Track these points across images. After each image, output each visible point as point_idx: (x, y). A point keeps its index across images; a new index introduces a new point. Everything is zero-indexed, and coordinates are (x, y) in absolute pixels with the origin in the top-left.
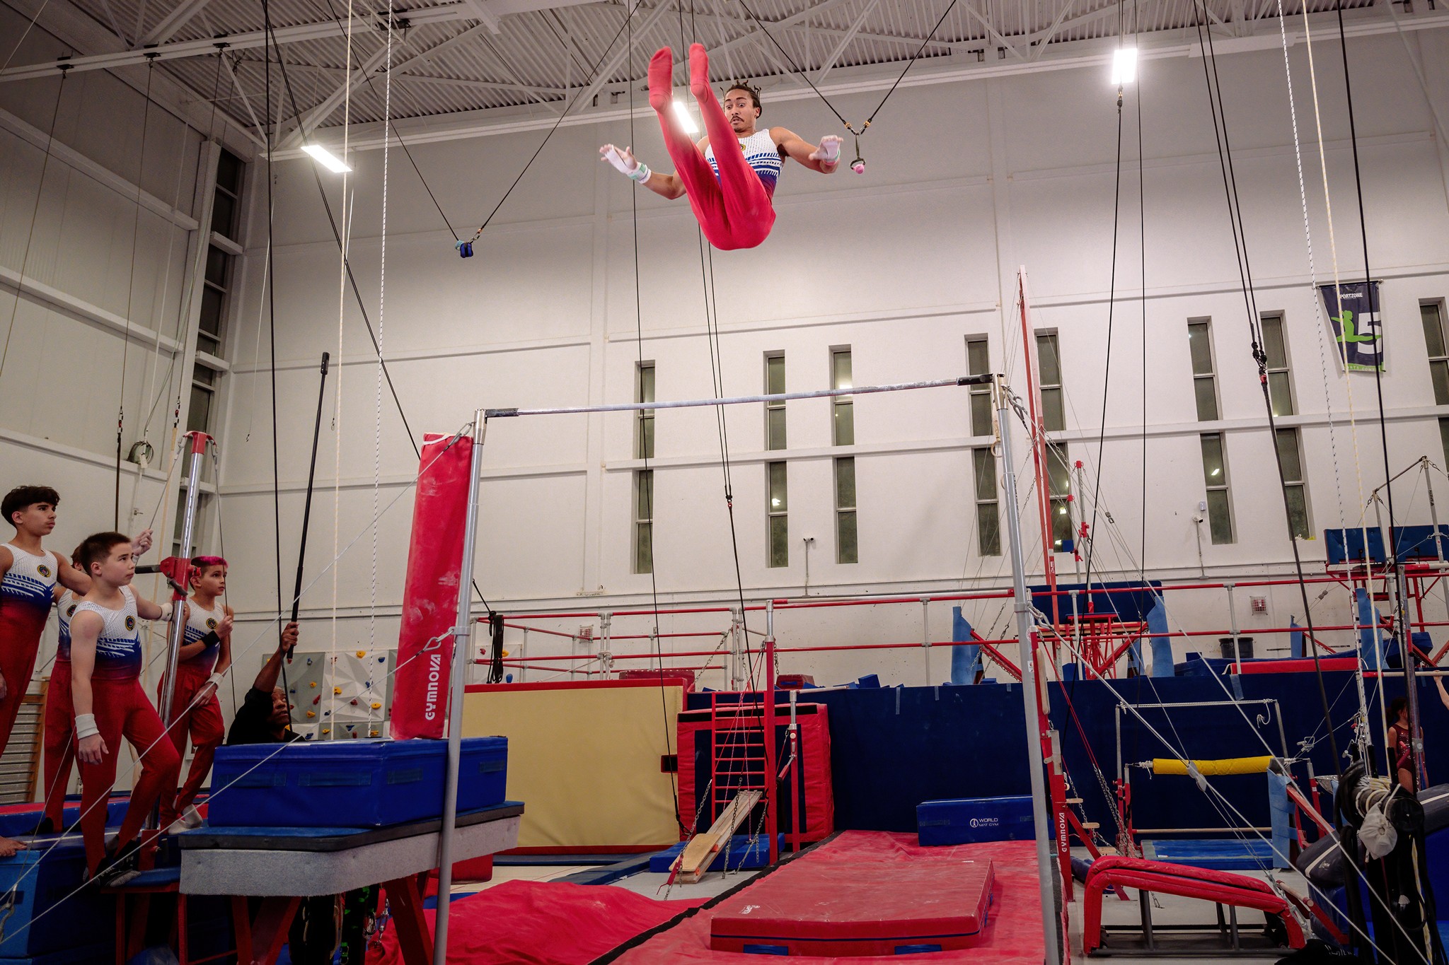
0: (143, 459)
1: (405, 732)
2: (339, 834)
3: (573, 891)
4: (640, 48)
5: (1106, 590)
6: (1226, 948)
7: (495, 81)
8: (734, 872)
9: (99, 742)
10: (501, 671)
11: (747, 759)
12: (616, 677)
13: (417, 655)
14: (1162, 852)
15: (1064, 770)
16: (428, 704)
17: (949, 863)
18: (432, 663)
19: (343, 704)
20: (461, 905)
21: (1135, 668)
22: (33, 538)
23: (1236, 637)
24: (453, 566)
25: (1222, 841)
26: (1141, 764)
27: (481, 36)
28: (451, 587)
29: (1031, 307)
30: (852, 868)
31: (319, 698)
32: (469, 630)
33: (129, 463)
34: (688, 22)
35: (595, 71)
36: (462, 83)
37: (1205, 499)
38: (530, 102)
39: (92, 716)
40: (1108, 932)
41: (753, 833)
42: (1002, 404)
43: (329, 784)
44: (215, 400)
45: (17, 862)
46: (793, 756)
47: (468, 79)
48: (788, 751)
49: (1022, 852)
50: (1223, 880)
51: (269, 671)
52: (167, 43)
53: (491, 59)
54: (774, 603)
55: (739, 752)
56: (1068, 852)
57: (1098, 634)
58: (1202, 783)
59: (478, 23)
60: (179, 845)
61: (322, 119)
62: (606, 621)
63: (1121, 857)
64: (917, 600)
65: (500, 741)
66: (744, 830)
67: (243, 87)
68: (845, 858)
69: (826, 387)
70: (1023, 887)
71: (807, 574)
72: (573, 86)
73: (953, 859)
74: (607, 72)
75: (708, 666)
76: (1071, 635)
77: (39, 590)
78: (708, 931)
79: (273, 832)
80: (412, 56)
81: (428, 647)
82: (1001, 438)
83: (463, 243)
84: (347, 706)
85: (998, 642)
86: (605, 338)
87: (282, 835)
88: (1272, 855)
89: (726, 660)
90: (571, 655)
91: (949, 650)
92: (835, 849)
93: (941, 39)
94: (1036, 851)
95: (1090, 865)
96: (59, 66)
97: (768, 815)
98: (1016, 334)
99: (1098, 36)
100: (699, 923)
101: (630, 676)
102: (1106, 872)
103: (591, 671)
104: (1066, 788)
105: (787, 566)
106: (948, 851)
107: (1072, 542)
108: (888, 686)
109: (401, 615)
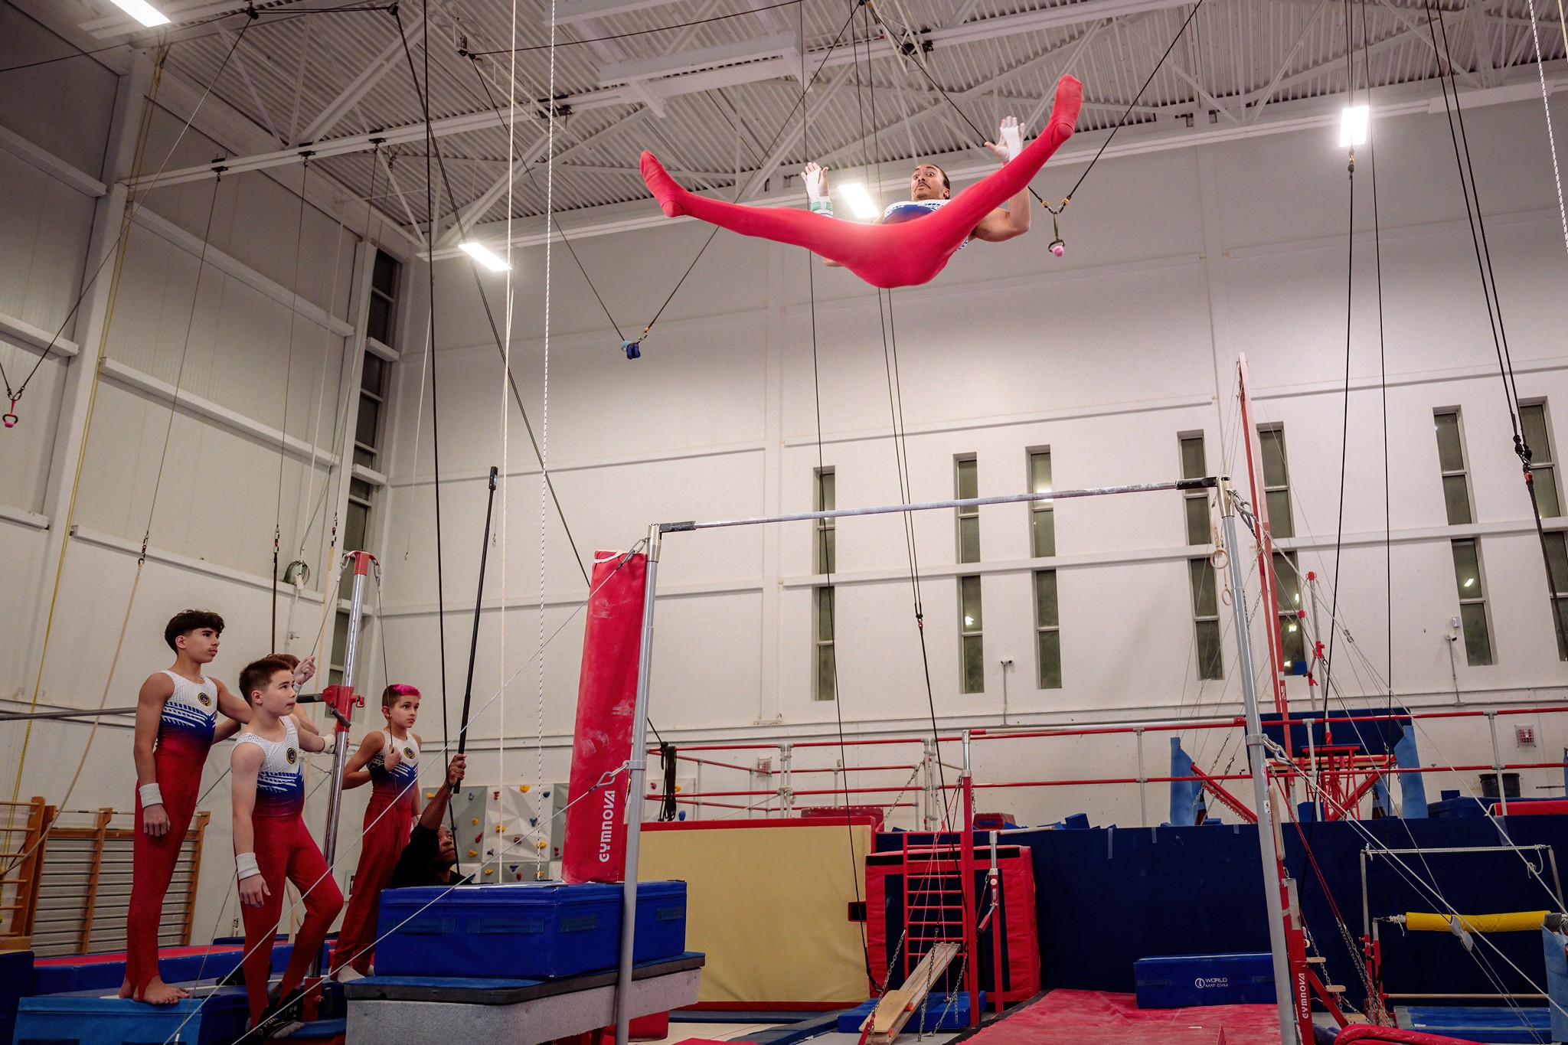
0: (299, 580)
1: (578, 876)
2: (509, 986)
4: (814, 127)
5: (1351, 718)
8: (930, 1033)
10: (674, 808)
11: (943, 907)
12: (797, 815)
13: (590, 791)
14: (1420, 1021)
15: (1303, 925)
16: (602, 845)
17: (1174, 1028)
18: (606, 800)
21: (1381, 808)
22: (195, 665)
23: (1500, 773)
25: (1490, 1009)
26: (1392, 918)
27: (645, 121)
28: (626, 717)
29: (1253, 399)
30: (1064, 1032)
31: (481, 835)
32: (645, 764)
33: (285, 584)
34: (866, 97)
35: (767, 154)
36: (624, 171)
37: (1459, 614)
41: (952, 990)
42: (1228, 510)
43: (500, 931)
44: (372, 515)
45: (180, 1011)
46: (994, 904)
47: (631, 167)
48: (989, 899)
49: (1259, 1017)
51: (435, 807)
52: (321, 140)
53: (654, 144)
54: (971, 733)
55: (934, 900)
56: (1310, 1017)
57: (1338, 769)
58: (1467, 941)
59: (641, 106)
60: (345, 994)
61: (480, 215)
62: (786, 754)
63: (1371, 1025)
64: (1129, 730)
65: (678, 885)
66: (940, 986)
67: (400, 185)
68: (1054, 1021)
69: (1024, 492)
71: (1006, 701)
72: (743, 170)
73: (1177, 1024)
74: (780, 154)
75: (898, 803)
77: (200, 720)
79: (442, 982)
80: (573, 144)
81: (602, 782)
82: (1220, 548)
83: (630, 342)
84: (509, 844)
85: (1222, 778)
86: (780, 443)
87: (452, 986)
88: (1550, 1026)
89: (917, 797)
90: (748, 790)
91: (1167, 786)
92: (1042, 1010)
93: (1145, 104)
94: (1278, 1017)
95: (1335, 1035)
96: (213, 169)
97: (967, 970)
98: (1236, 429)
99: (1323, 93)
101: (813, 814)
102: (1356, 1043)
103: (770, 808)
104: (1306, 945)
105: (983, 691)
106: (1171, 1014)
107: (1304, 663)
108: (1099, 827)
109: (572, 745)
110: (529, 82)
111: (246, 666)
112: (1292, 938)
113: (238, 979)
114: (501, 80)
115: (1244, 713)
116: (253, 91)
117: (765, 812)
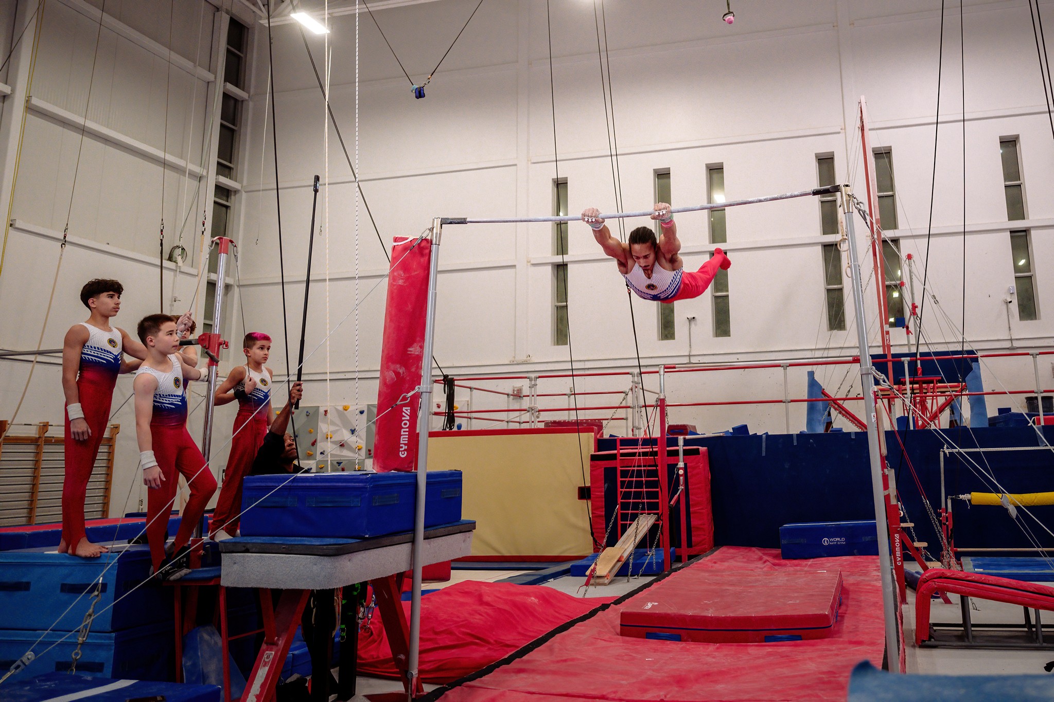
0: (179, 259)
1: (384, 467)
2: (337, 543)
3: (512, 590)
5: (934, 358)
6: (1031, 643)
8: (636, 577)
9: (158, 471)
10: (454, 421)
12: (542, 426)
13: (392, 407)
14: (979, 567)
15: (898, 501)
16: (401, 445)
17: (806, 572)
18: (403, 414)
19: (335, 446)
20: (428, 599)
21: (956, 420)
22: (104, 319)
23: (1040, 396)
25: (1027, 558)
26: (961, 497)
28: (417, 355)
29: (870, 130)
30: (729, 575)
31: (315, 441)
32: (432, 388)
33: (169, 262)
37: (1014, 284)
40: (935, 628)
41: (651, 547)
42: (848, 208)
43: (329, 505)
44: (232, 213)
45: (102, 562)
46: (681, 488)
48: (677, 483)
49: (866, 564)
50: (1029, 589)
51: (280, 421)
54: (665, 368)
55: (639, 484)
56: (902, 564)
57: (926, 393)
58: (1013, 512)
60: (220, 549)
62: (533, 382)
63: (945, 570)
65: (457, 473)
66: (643, 544)
68: (723, 567)
70: (866, 592)
71: (690, 345)
73: (809, 569)
75: (613, 417)
76: (903, 393)
77: (110, 358)
78: (618, 622)
79: (288, 540)
81: (401, 401)
82: (845, 237)
83: (417, 87)
85: (844, 399)
86: (528, 161)
87: (296, 543)
89: (627, 412)
90: (506, 409)
91: (805, 406)
92: (715, 561)
94: (879, 565)
95: (919, 576)
97: (662, 533)
98: (857, 152)
100: (611, 616)
101: (553, 425)
102: (934, 581)
103: (522, 421)
104: (900, 514)
105: (674, 339)
106: (806, 563)
107: (904, 319)
108: (756, 434)
109: (378, 378)
111: (142, 319)
112: (890, 510)
113: (144, 540)
115: (859, 354)
117: (518, 424)
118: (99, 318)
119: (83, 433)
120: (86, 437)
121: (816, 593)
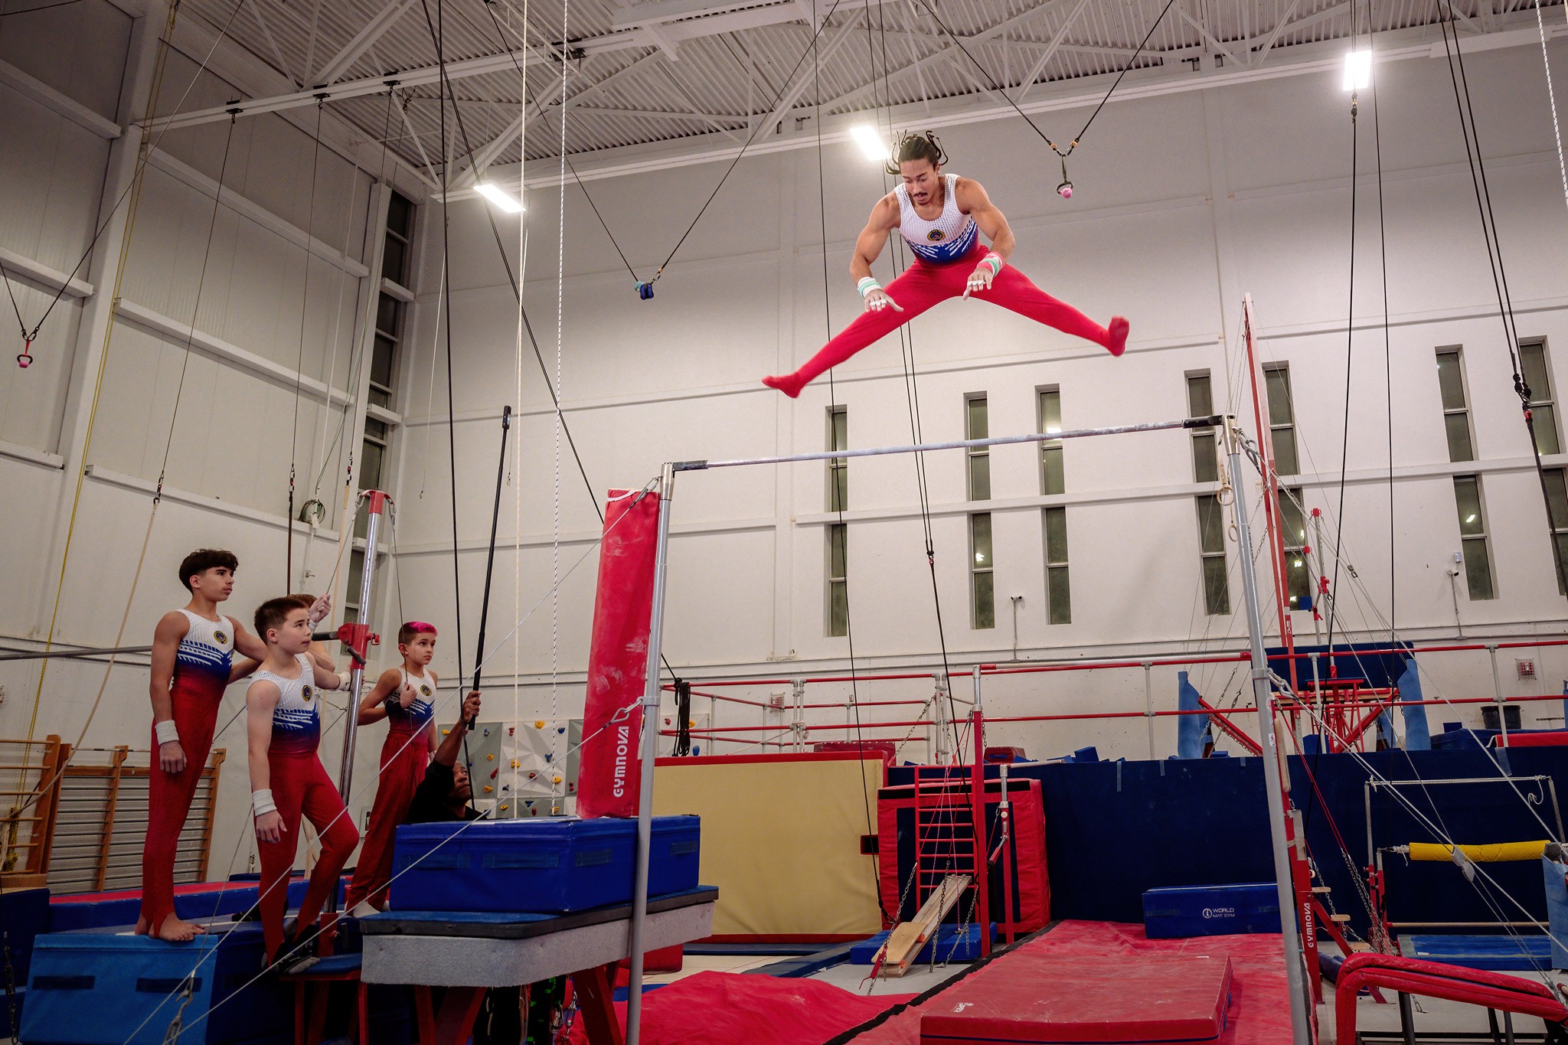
0: (314, 519)
1: (593, 811)
2: (525, 920)
3: (769, 984)
4: (826, 69)
5: (1354, 653)
7: (673, 111)
8: (942, 965)
10: (688, 744)
11: (954, 840)
12: (810, 749)
13: (605, 727)
14: (1423, 949)
15: (1308, 855)
16: (616, 780)
17: (1182, 958)
18: (619, 736)
19: (523, 779)
20: (653, 997)
21: (1385, 740)
22: (210, 604)
23: (1501, 706)
24: (640, 630)
25: (1492, 937)
26: (1396, 849)
27: (658, 64)
28: (639, 654)
29: (1258, 339)
30: (1073, 962)
31: (496, 772)
32: (659, 700)
33: (300, 523)
34: (876, 40)
35: (779, 96)
36: (639, 114)
37: (1461, 550)
38: (710, 132)
39: (270, 791)
40: (1363, 1039)
41: (963, 922)
42: (1233, 447)
43: (515, 866)
44: (387, 455)
45: (195, 947)
46: (1005, 837)
47: (645, 109)
48: (999, 832)
49: (1264, 946)
50: (1495, 982)
52: (336, 82)
53: (668, 86)
54: (981, 668)
55: (945, 833)
56: (1315, 947)
57: (1343, 702)
58: (1469, 871)
59: (655, 49)
60: (361, 930)
61: (494, 157)
62: (799, 689)
63: (1375, 954)
64: (1138, 665)
65: (692, 820)
66: (951, 919)
67: (414, 127)
68: (1064, 951)
69: (1034, 433)
70: (1266, 987)
71: (1016, 636)
72: (755, 113)
73: (1185, 953)
74: (792, 96)
75: (910, 737)
76: (1311, 703)
77: (216, 657)
78: (918, 1031)
79: (458, 916)
80: (587, 87)
81: (616, 719)
82: (1227, 485)
83: (643, 283)
84: (525, 780)
85: (1229, 711)
87: (467, 920)
88: (1550, 954)
89: (928, 730)
90: (761, 725)
91: (1175, 720)
92: (1052, 941)
93: (1152, 48)
94: (1283, 946)
95: (1340, 963)
96: (228, 111)
97: (978, 902)
98: (1242, 369)
99: (1327, 38)
100: (907, 1022)
101: (826, 748)
102: (1361, 972)
103: (783, 743)
104: (1311, 875)
105: (994, 627)
106: (1179, 944)
107: (1310, 599)
108: (1108, 760)
109: (586, 682)
110: (543, 25)
111: (261, 604)
112: (1297, 868)
114: (515, 23)
115: (1249, 647)
116: (267, 33)
117: (778, 746)
118: (203, 602)
119: (177, 762)
120: (180, 768)
121: (1196, 989)
